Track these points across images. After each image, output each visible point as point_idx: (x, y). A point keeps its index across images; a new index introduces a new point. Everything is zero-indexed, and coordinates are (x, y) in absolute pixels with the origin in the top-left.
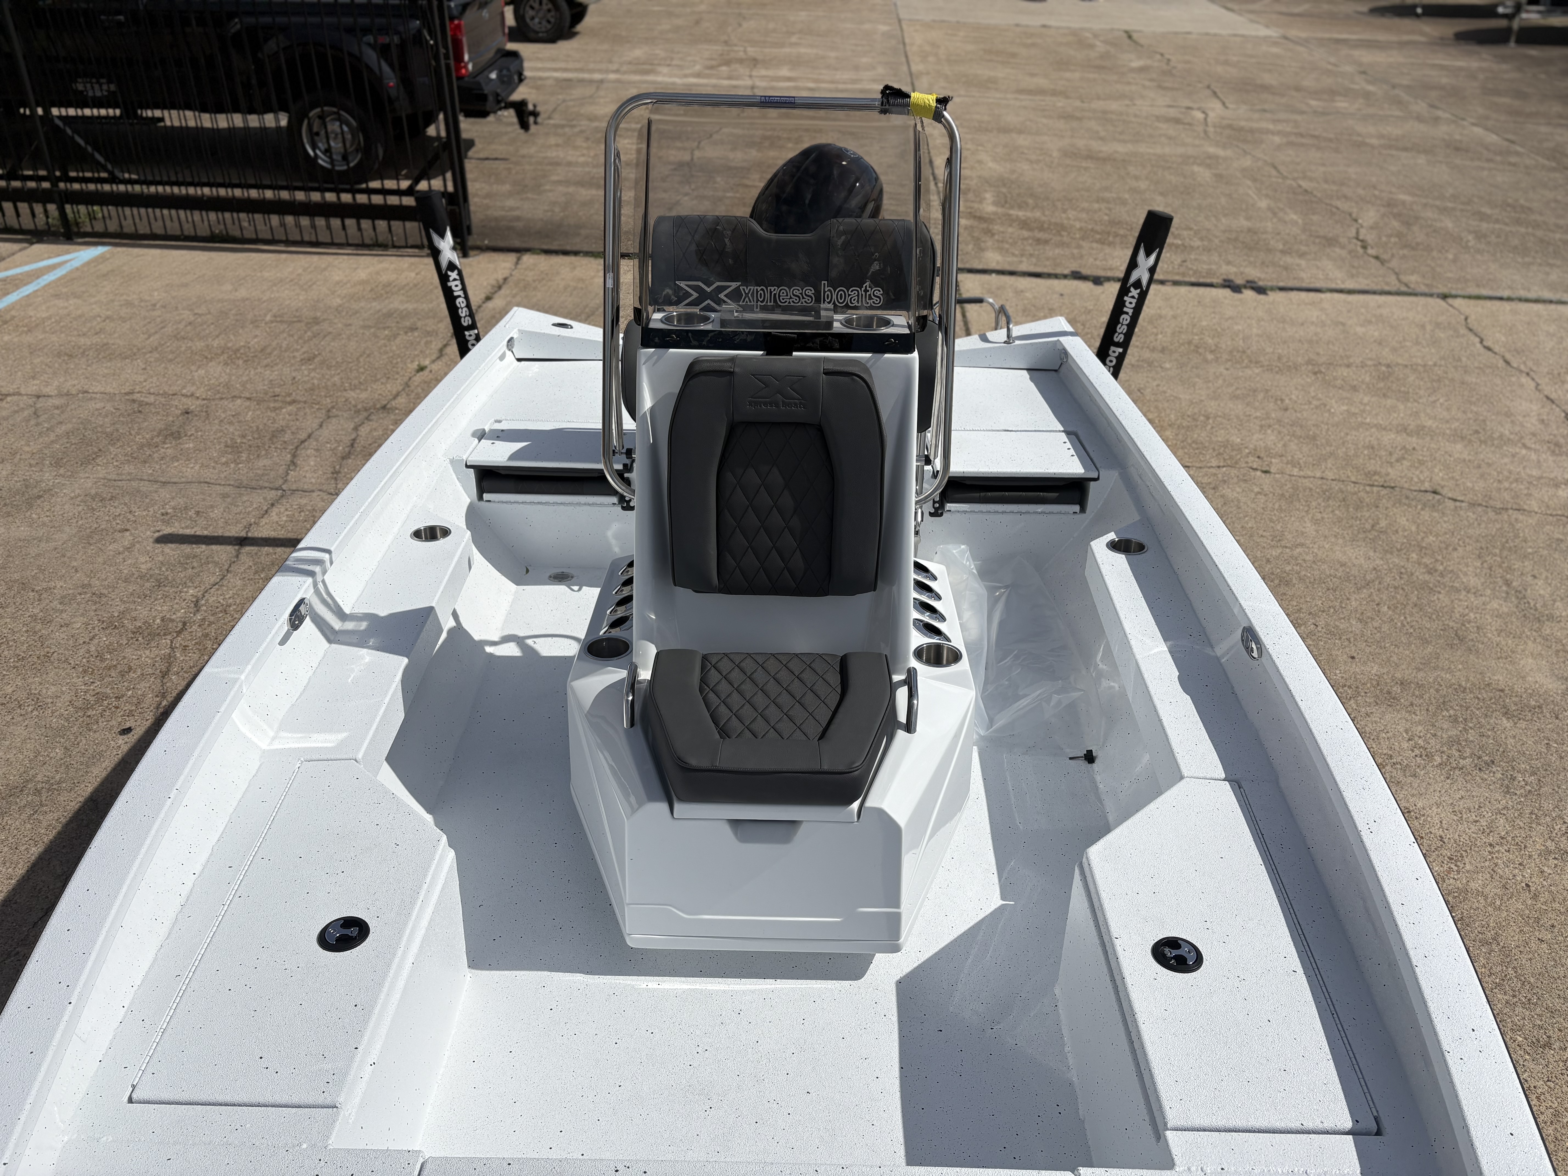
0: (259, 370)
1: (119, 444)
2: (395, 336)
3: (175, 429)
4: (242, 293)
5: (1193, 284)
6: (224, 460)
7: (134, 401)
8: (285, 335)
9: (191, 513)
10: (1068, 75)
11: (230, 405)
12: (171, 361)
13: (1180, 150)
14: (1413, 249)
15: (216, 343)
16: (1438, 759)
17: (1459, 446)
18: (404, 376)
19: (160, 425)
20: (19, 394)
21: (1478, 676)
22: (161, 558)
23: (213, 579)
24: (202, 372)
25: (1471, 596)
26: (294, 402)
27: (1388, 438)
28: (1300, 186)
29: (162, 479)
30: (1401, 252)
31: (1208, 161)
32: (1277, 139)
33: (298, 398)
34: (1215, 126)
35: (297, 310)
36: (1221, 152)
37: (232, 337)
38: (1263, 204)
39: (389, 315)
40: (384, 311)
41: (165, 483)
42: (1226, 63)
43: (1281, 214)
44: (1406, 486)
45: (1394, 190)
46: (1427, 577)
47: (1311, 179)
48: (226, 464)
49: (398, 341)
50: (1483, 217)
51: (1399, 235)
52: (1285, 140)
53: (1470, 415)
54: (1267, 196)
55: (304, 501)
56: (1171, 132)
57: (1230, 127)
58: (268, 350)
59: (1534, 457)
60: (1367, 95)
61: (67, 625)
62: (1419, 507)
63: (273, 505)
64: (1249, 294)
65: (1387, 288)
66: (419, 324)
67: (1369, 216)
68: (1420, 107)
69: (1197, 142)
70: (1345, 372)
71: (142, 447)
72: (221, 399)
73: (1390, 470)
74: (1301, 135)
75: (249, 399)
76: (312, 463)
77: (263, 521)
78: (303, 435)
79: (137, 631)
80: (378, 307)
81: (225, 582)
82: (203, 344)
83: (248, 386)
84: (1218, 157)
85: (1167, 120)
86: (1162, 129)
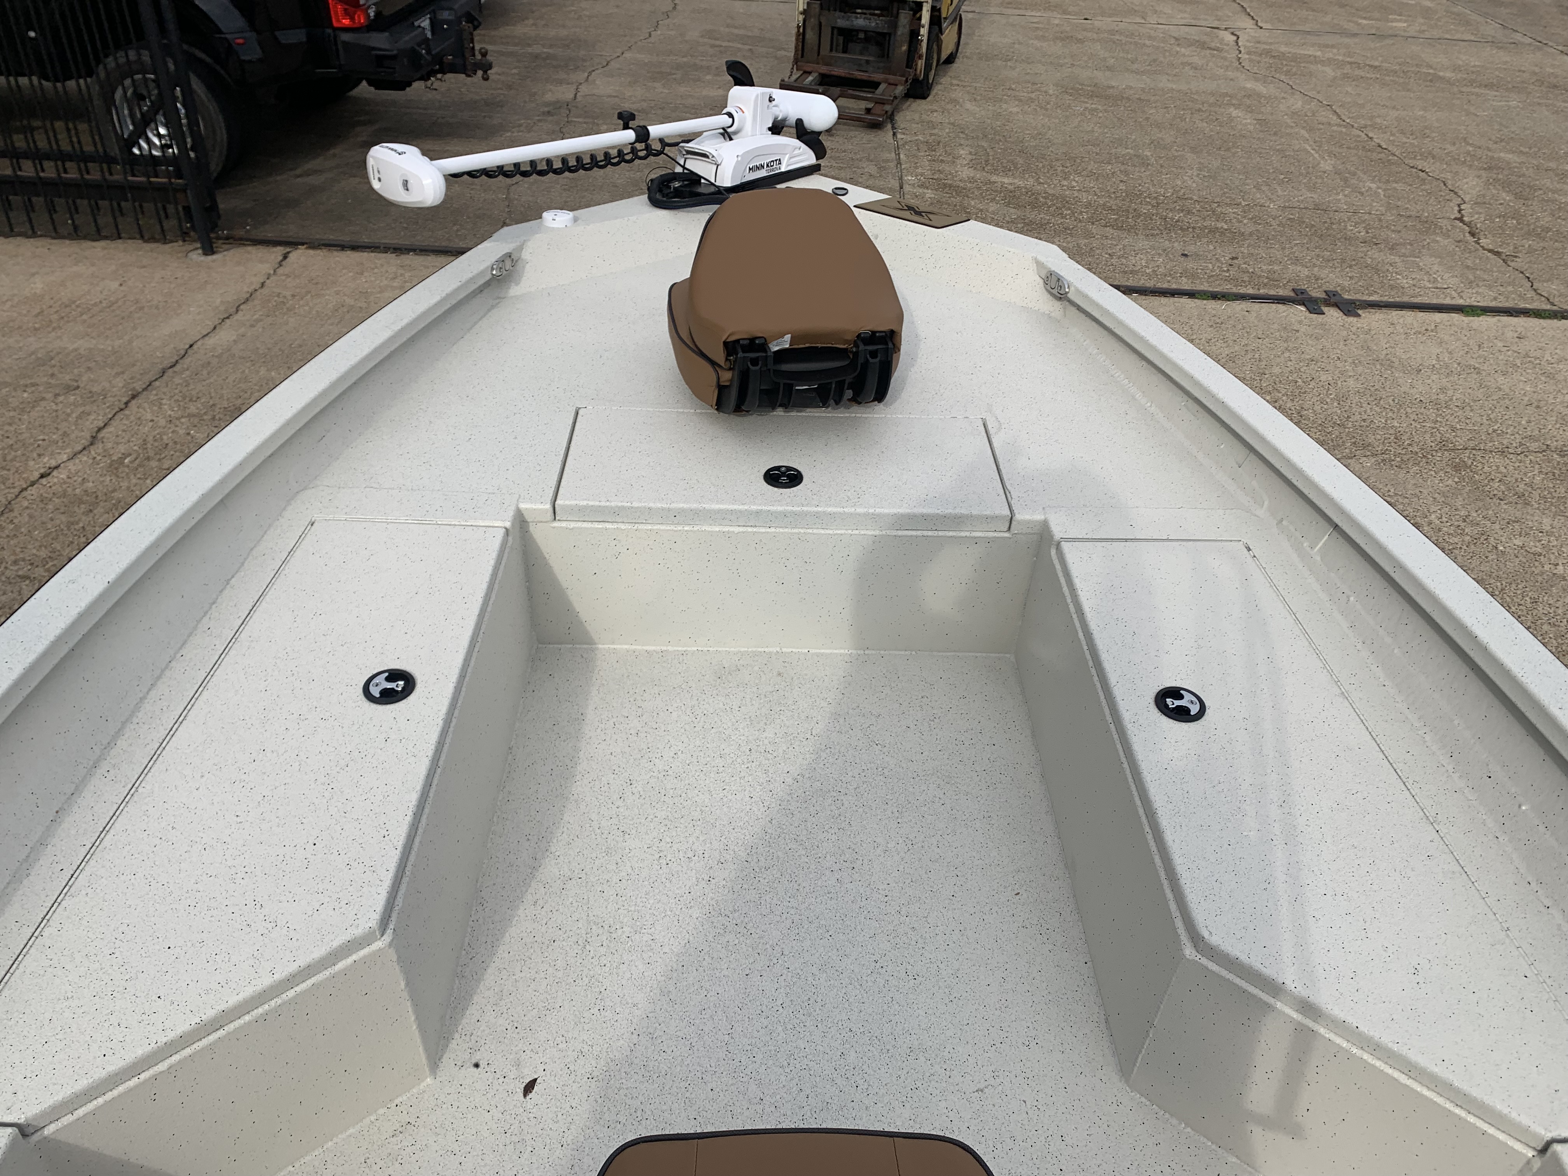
5: (1252, 298)
13: (1212, 85)
14: (1541, 238)
28: (1372, 139)
30: (1526, 243)
31: (1248, 102)
32: (1329, 71)
34: (1249, 53)
36: (1261, 88)
38: (1327, 165)
43: (1354, 181)
47: (1382, 129)
51: (1517, 215)
52: (1338, 72)
54: (1331, 154)
56: (1196, 60)
57: (1267, 53)
64: (1333, 314)
67: (1470, 185)
68: (1492, 29)
69: (1230, 74)
70: (1501, 465)
74: (1358, 66)
84: (1259, 95)
85: (1191, 43)
86: (1184, 55)
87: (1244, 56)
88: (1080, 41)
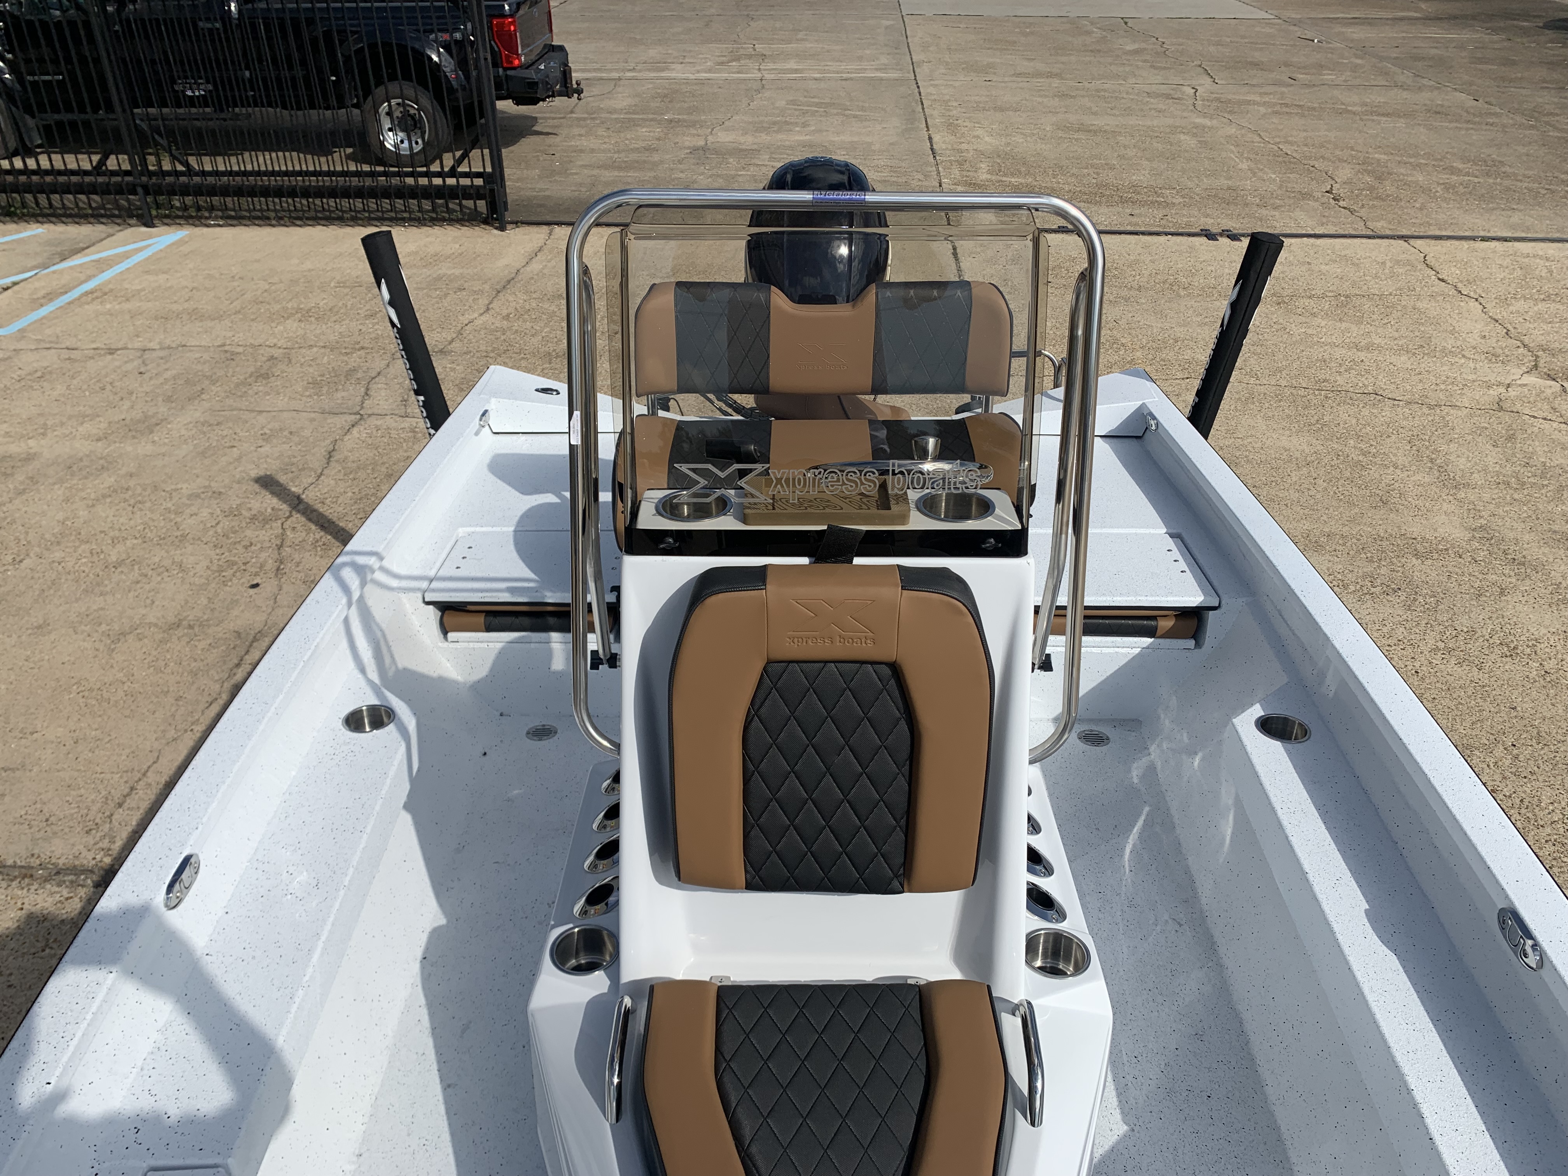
0: (330, 324)
1: (218, 384)
2: (446, 295)
3: (263, 371)
4: (308, 265)
5: (1172, 234)
6: (307, 393)
7: (226, 351)
8: (349, 297)
9: (286, 433)
10: (1064, 59)
11: (308, 352)
12: (253, 320)
13: (1170, 121)
14: (1383, 200)
15: (290, 305)
16: (1352, 588)
17: (1404, 358)
18: (456, 326)
19: (252, 369)
20: (126, 348)
21: (1396, 529)
22: (265, 466)
23: (310, 480)
24: (281, 328)
25: (1398, 472)
26: (363, 348)
27: (1339, 353)
28: (1281, 150)
29: (257, 409)
30: (1371, 203)
31: (1195, 131)
32: (1262, 110)
33: (366, 345)
34: (1203, 100)
35: (357, 277)
36: (1207, 122)
37: (303, 300)
38: (1244, 166)
39: (439, 278)
40: (435, 276)
41: (261, 412)
42: (1218, 44)
43: (1260, 174)
44: (1351, 389)
45: (1370, 150)
46: (1361, 458)
47: (1291, 143)
48: (310, 396)
49: (449, 298)
50: (1453, 171)
51: (1372, 189)
52: (1270, 110)
53: (1417, 333)
54: (1248, 159)
55: (379, 423)
56: (1161, 106)
57: (1218, 100)
58: (335, 310)
59: (1472, 365)
60: (1355, 68)
61: (196, 514)
62: (1361, 406)
63: (353, 426)
64: (1224, 241)
65: (1354, 233)
66: (466, 285)
67: (1344, 173)
68: (1404, 77)
69: (1185, 114)
70: (1307, 301)
71: (237, 385)
72: (300, 348)
73: (1338, 378)
74: (1286, 105)
75: (324, 347)
76: (383, 394)
77: (346, 438)
78: (373, 374)
79: (253, 518)
80: (428, 273)
81: (320, 482)
82: (279, 306)
83: (322, 337)
84: (1204, 127)
85: (1157, 95)
86: (1152, 103)
87: (1199, 103)
88: (1072, 97)
